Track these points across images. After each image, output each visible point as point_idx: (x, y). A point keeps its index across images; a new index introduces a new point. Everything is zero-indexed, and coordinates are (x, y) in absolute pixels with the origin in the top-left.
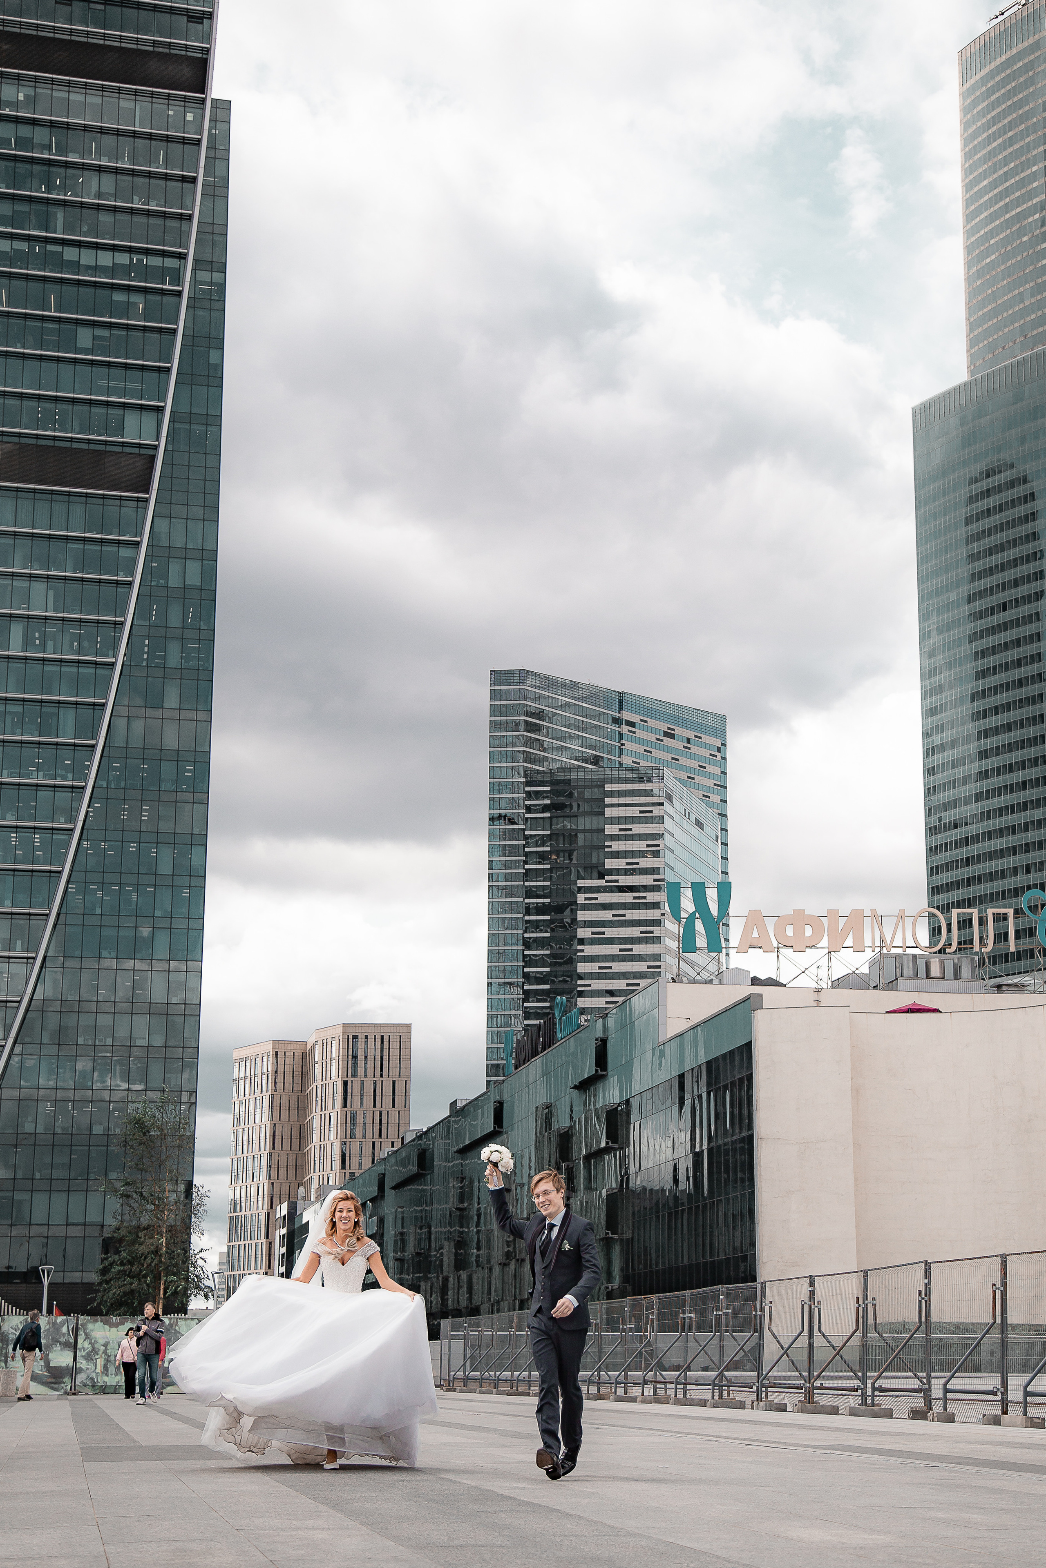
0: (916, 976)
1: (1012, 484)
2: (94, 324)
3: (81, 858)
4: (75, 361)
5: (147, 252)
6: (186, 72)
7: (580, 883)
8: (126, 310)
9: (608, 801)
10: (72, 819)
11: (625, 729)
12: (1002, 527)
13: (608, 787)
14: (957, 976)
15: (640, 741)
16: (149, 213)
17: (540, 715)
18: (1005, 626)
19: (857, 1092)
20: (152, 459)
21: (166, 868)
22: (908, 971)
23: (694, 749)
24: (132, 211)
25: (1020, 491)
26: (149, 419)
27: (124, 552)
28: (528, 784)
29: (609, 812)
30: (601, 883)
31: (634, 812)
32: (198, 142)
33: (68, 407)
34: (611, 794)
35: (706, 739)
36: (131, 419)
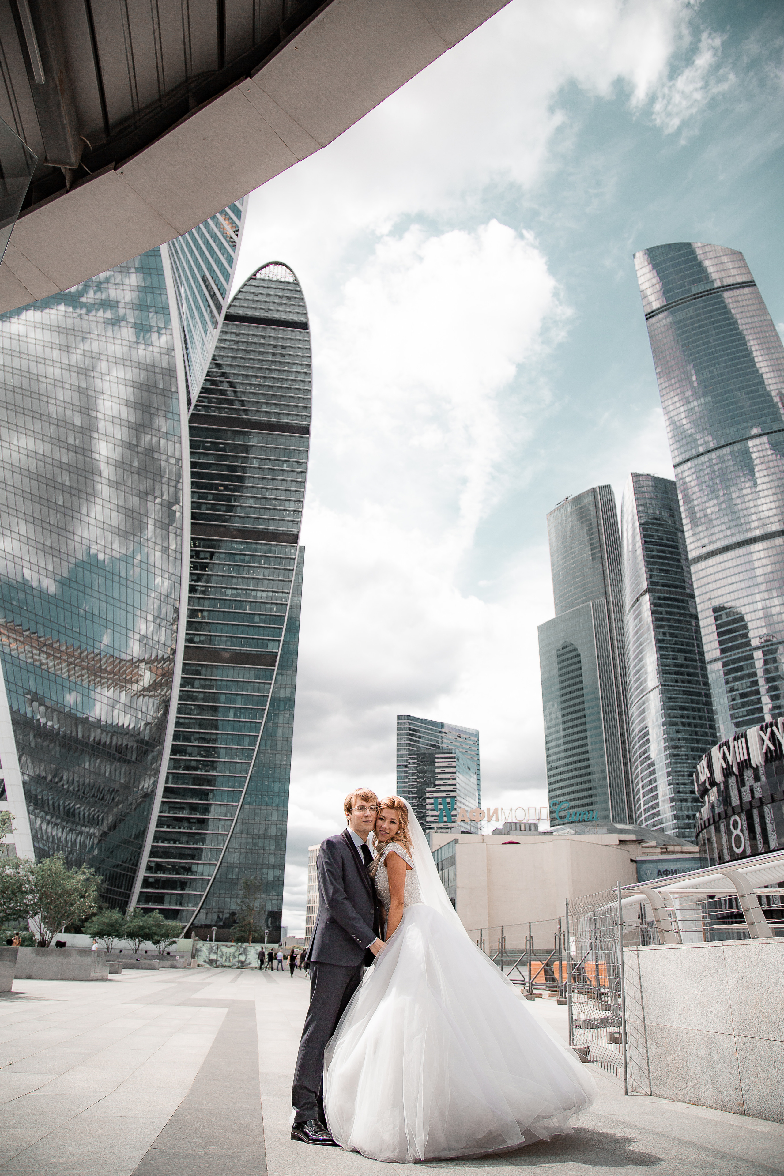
0: (516, 830)
1: (571, 651)
2: (260, 614)
3: (250, 786)
4: (254, 626)
5: (278, 592)
6: (292, 538)
7: (428, 789)
8: (271, 610)
9: (437, 760)
10: (247, 773)
11: (443, 735)
12: (568, 666)
13: (437, 756)
14: (530, 830)
15: (449, 739)
16: (279, 580)
17: (415, 730)
18: (571, 699)
19: (489, 871)
20: (276, 656)
21: (276, 790)
22: (513, 828)
23: (468, 742)
24: (273, 580)
25: (574, 654)
26: (276, 643)
27: (267, 686)
28: (409, 755)
29: (437, 764)
30: (434, 789)
31: (446, 764)
32: (295, 559)
33: (251, 640)
34: (438, 758)
35: (472, 738)
36: (270, 644)
